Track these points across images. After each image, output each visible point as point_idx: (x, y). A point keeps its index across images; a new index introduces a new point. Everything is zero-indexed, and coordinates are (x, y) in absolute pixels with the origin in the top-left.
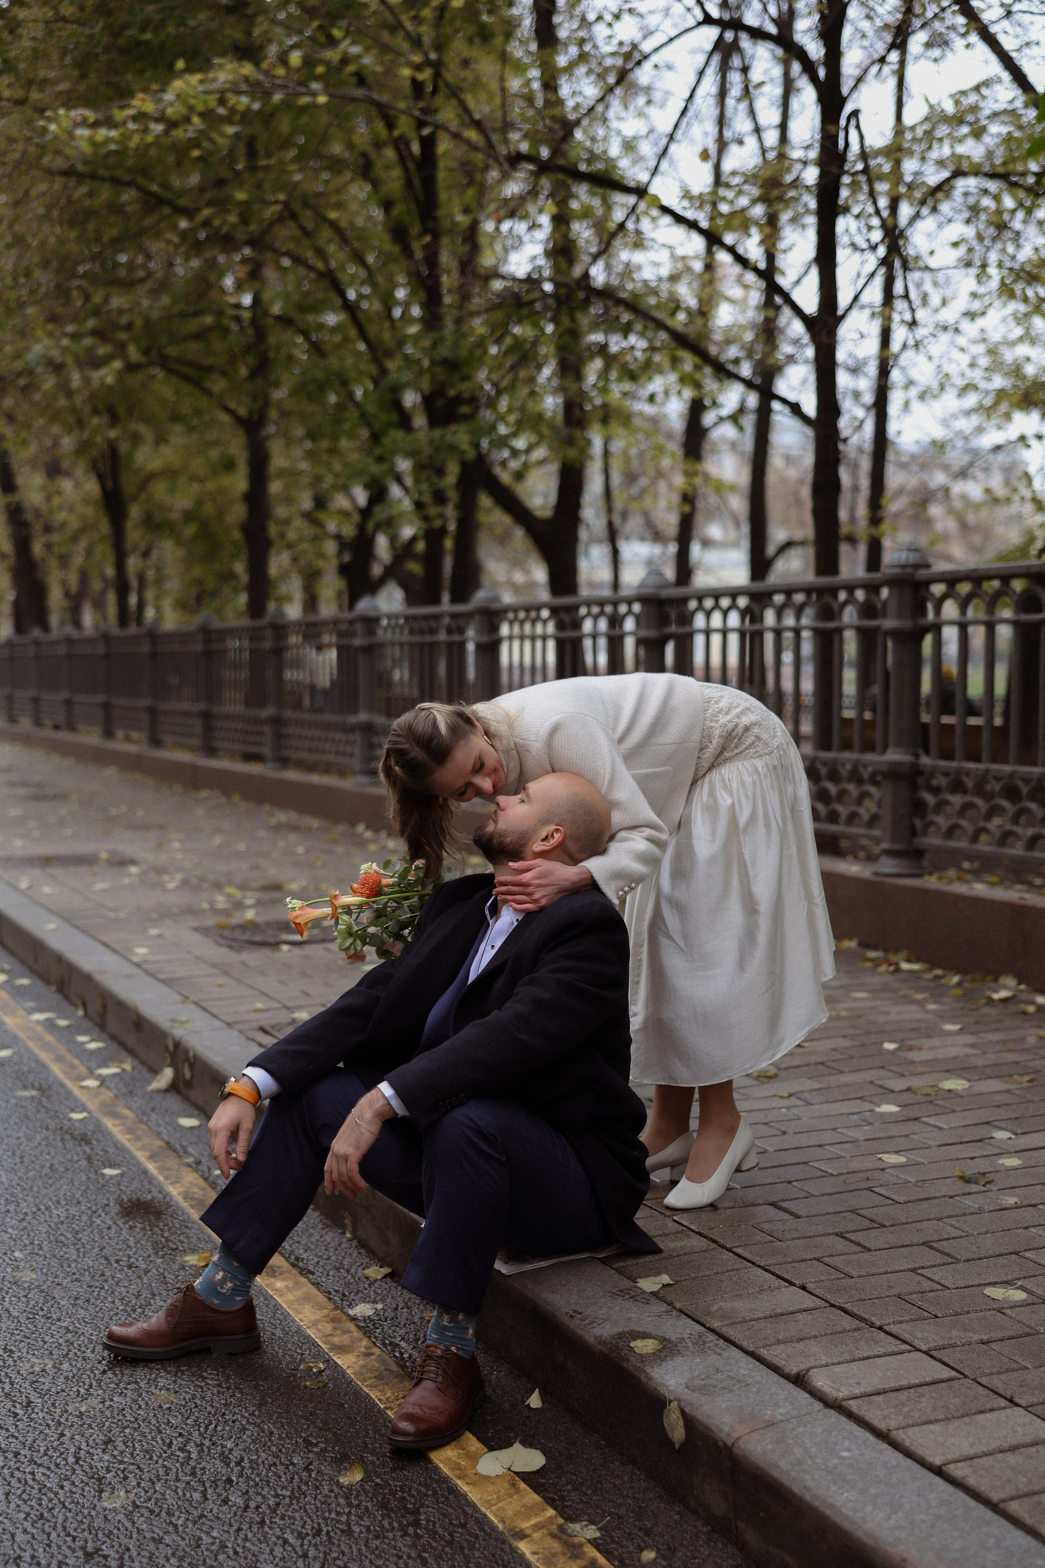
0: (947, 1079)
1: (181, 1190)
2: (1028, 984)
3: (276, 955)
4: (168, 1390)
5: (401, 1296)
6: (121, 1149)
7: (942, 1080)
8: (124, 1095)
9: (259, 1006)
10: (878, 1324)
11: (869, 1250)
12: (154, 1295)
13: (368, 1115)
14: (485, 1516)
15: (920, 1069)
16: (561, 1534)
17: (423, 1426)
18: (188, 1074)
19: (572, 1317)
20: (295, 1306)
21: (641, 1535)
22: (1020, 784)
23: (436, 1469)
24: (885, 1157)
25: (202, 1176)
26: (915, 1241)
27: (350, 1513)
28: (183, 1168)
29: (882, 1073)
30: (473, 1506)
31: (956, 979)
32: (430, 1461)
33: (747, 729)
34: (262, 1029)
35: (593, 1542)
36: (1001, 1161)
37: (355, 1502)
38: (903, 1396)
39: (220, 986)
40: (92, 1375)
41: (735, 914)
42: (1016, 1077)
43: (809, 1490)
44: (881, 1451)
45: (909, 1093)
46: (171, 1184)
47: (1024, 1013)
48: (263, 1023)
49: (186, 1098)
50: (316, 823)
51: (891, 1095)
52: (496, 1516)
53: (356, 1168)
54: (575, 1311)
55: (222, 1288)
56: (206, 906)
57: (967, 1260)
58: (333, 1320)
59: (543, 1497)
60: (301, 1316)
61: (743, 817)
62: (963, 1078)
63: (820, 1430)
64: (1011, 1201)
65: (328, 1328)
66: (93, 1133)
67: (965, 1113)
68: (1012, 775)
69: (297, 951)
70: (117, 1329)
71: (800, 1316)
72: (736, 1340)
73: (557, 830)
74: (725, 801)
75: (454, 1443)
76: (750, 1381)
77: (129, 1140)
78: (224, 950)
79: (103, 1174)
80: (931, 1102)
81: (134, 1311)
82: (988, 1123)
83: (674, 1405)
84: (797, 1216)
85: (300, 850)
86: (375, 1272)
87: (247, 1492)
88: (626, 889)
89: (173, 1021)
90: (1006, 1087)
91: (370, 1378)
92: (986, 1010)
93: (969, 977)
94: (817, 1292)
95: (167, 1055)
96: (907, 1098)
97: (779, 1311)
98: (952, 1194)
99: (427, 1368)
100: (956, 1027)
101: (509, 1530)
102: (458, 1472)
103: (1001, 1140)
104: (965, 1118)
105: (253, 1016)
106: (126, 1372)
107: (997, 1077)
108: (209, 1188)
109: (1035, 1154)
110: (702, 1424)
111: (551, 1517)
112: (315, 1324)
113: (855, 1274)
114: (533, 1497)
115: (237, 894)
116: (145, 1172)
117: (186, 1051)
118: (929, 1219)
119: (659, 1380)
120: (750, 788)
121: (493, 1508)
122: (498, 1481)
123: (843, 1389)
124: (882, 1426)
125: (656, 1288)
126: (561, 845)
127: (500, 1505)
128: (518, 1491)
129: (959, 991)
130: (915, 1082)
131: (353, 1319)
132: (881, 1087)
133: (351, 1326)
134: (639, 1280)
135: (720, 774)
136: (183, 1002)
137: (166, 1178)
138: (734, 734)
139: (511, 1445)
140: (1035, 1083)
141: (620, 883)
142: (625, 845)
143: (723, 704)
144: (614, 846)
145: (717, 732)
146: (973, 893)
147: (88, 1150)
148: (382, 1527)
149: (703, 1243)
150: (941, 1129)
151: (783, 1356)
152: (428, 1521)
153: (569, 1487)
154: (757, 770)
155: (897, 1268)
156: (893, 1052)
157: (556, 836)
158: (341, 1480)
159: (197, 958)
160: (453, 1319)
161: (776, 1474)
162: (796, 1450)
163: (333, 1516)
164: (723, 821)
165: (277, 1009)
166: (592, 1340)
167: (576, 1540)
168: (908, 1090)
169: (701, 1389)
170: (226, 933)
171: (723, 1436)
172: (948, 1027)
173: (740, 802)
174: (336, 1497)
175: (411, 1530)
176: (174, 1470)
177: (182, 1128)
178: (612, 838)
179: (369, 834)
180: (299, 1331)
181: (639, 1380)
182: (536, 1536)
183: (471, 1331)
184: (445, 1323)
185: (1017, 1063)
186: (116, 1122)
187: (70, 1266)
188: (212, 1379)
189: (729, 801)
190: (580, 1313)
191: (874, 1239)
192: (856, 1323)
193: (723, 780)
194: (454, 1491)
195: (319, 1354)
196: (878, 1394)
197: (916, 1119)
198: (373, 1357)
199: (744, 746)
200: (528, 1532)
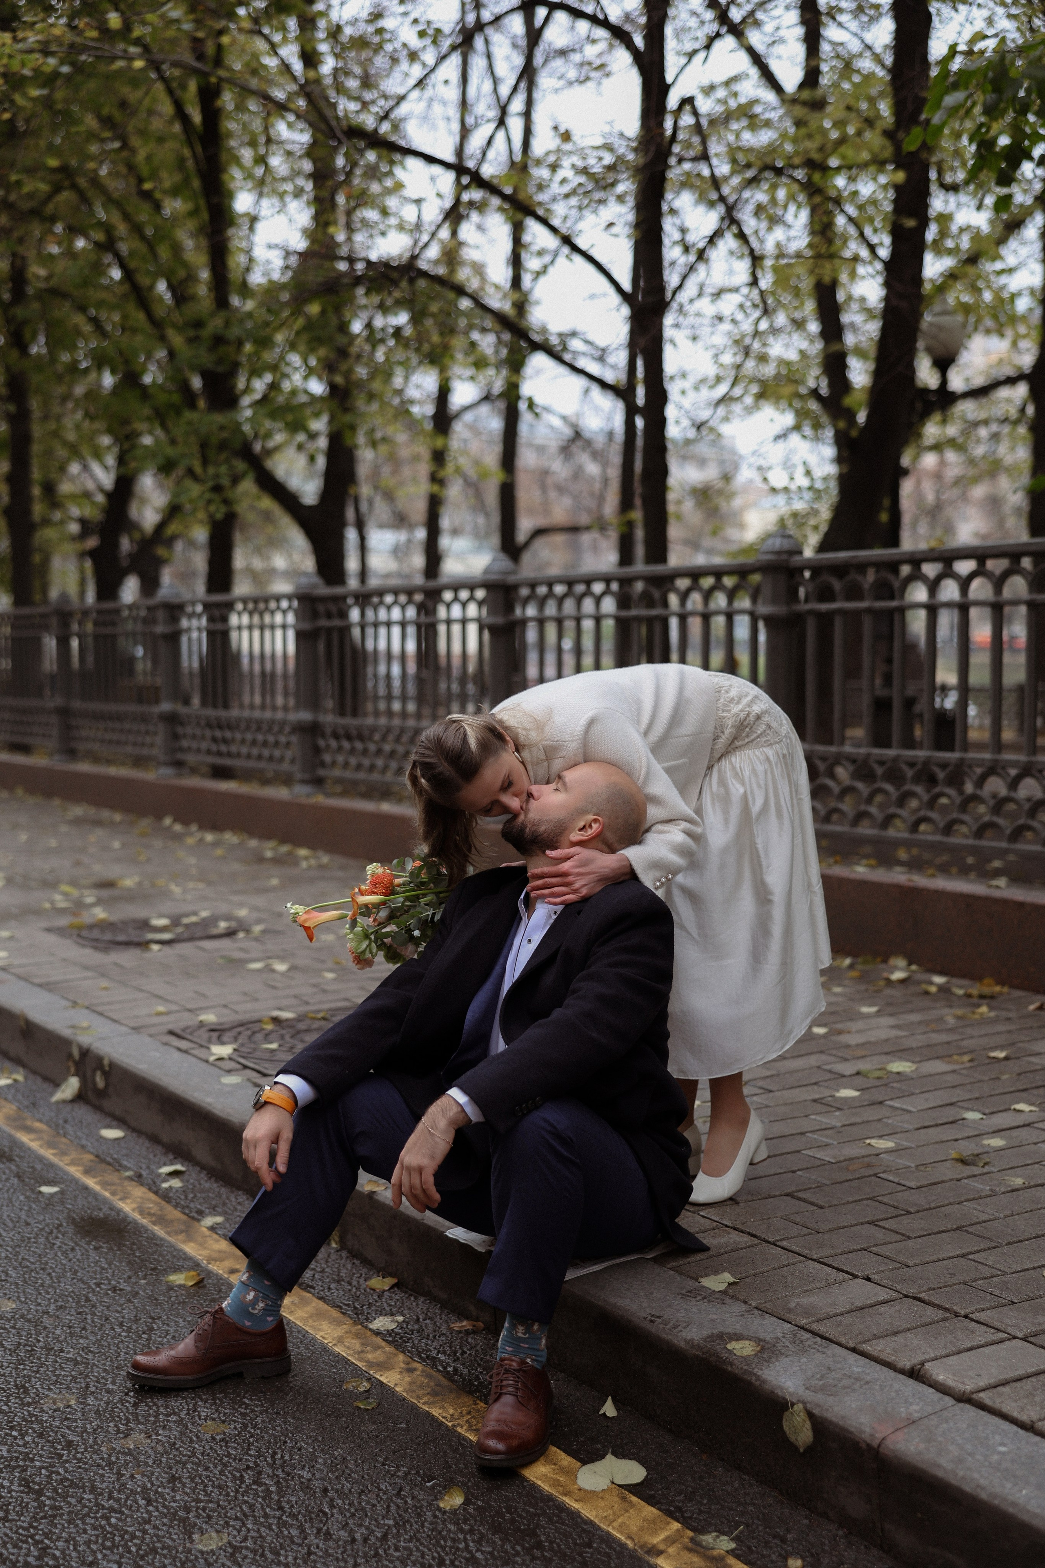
0: (893, 1062)
1: (134, 1205)
2: (919, 965)
3: (147, 955)
4: (214, 1419)
5: (421, 1305)
6: (50, 1166)
7: (888, 1063)
8: (27, 1107)
9: (161, 1009)
10: (962, 1312)
11: (909, 1238)
12: (153, 1319)
13: (442, 1123)
14: (608, 1533)
15: (860, 1053)
16: (695, 1547)
17: (515, 1443)
18: (100, 1082)
19: (652, 1321)
20: (311, 1322)
21: (778, 1542)
22: (905, 768)
23: (534, 1486)
24: (873, 1142)
25: (150, 1189)
26: (949, 1227)
27: (465, 1540)
28: (126, 1183)
29: (824, 1058)
30: (591, 1522)
31: (848, 961)
32: (524, 1479)
33: (758, 717)
34: (171, 1033)
35: (731, 1552)
36: (986, 1142)
37: (466, 1528)
38: (1028, 1384)
39: (106, 989)
40: (124, 1409)
41: (747, 904)
42: (955, 1057)
43: (983, 1488)
44: (1036, 1444)
45: (859, 1077)
46: (121, 1199)
47: (927, 993)
48: (170, 1027)
49: (98, 1108)
50: (118, 817)
51: (844, 1080)
52: (622, 1533)
53: (431, 1180)
54: (653, 1316)
55: (254, 1309)
56: (47, 905)
57: (1009, 1244)
58: (357, 1336)
59: (659, 1509)
60: (322, 1334)
61: (756, 807)
62: (908, 1060)
63: (965, 1426)
64: (1019, 1182)
65: (357, 1344)
66: (11, 1148)
67: (926, 1095)
68: (896, 759)
69: (167, 949)
70: (140, 1358)
71: (882, 1309)
72: (832, 1337)
73: (595, 821)
74: (737, 790)
75: (543, 1458)
76: (868, 1378)
77: (54, 1155)
78: (88, 951)
79: (40, 1192)
80: (886, 1085)
81: (140, 1337)
82: (951, 1104)
83: (799, 1407)
84: (822, 1207)
85: (116, 845)
86: (381, 1283)
87: (347, 1524)
88: (663, 880)
89: (73, 1027)
90: (950, 1067)
91: (424, 1395)
92: (889, 991)
93: (860, 960)
94: (885, 1282)
95: (71, 1064)
96: (859, 1080)
97: (858, 1304)
98: (959, 1177)
99: (505, 1383)
100: (873, 1009)
101: (641, 1547)
102: (561, 1489)
103: (974, 1121)
104: (927, 1100)
105: (157, 1020)
106: (159, 1403)
107: (937, 1058)
108: (163, 1203)
109: (1015, 1133)
110: (836, 1425)
111: (678, 1530)
112: (340, 1340)
113: (910, 1263)
114: (650, 1511)
115: (75, 892)
116: (86, 1188)
117: (99, 1060)
118: (950, 1204)
119: (774, 1382)
120: (761, 776)
121: (615, 1524)
122: (606, 1496)
123: (967, 1381)
124: (1024, 1418)
125: (722, 1287)
126: (599, 836)
127: (620, 1520)
128: (632, 1505)
129: (854, 974)
130: (862, 1066)
131: (377, 1333)
132: (830, 1071)
133: (378, 1340)
134: (701, 1280)
135: (731, 763)
136: (73, 1007)
137: (113, 1194)
138: (746, 723)
139: (603, 1457)
140: (975, 1064)
141: (658, 874)
142: (662, 836)
143: (733, 693)
144: (650, 837)
145: (730, 722)
146: (853, 876)
147: (13, 1167)
148: (506, 1552)
149: (745, 1239)
150: (909, 1112)
151: (889, 1350)
152: (551, 1542)
153: (682, 1497)
154: (768, 759)
155: (947, 1255)
156: (824, 1036)
157: (595, 826)
158: (442, 1505)
159: (64, 960)
160: (528, 1330)
161: (940, 1474)
162: (951, 1448)
163: (449, 1543)
164: (735, 812)
165: (177, 1011)
166: (682, 1344)
167: (715, 1553)
168: (858, 1073)
169: (823, 1389)
170: (85, 933)
171: (866, 1437)
172: (865, 1010)
173: (752, 792)
174: (444, 1522)
175: (537, 1553)
176: (259, 1506)
177: (105, 1139)
178: (648, 830)
179: (178, 827)
180: (325, 1349)
181: (750, 1383)
182: (671, 1550)
183: (544, 1342)
184: (520, 1335)
185: (948, 1043)
186: (32, 1136)
187: (48, 1293)
188: (257, 1406)
189: (741, 790)
190: (659, 1317)
191: (905, 1224)
192: (941, 1314)
193: (734, 768)
194: (562, 1508)
195: (358, 1373)
196: (1003, 1384)
197: (881, 1103)
198: (418, 1373)
199: (755, 735)
200: (662, 1547)
